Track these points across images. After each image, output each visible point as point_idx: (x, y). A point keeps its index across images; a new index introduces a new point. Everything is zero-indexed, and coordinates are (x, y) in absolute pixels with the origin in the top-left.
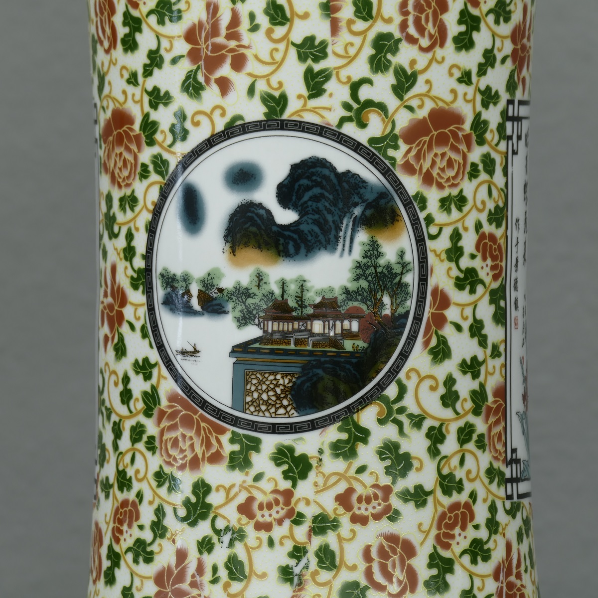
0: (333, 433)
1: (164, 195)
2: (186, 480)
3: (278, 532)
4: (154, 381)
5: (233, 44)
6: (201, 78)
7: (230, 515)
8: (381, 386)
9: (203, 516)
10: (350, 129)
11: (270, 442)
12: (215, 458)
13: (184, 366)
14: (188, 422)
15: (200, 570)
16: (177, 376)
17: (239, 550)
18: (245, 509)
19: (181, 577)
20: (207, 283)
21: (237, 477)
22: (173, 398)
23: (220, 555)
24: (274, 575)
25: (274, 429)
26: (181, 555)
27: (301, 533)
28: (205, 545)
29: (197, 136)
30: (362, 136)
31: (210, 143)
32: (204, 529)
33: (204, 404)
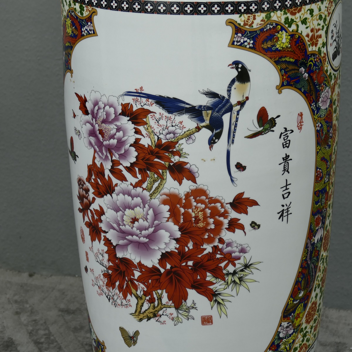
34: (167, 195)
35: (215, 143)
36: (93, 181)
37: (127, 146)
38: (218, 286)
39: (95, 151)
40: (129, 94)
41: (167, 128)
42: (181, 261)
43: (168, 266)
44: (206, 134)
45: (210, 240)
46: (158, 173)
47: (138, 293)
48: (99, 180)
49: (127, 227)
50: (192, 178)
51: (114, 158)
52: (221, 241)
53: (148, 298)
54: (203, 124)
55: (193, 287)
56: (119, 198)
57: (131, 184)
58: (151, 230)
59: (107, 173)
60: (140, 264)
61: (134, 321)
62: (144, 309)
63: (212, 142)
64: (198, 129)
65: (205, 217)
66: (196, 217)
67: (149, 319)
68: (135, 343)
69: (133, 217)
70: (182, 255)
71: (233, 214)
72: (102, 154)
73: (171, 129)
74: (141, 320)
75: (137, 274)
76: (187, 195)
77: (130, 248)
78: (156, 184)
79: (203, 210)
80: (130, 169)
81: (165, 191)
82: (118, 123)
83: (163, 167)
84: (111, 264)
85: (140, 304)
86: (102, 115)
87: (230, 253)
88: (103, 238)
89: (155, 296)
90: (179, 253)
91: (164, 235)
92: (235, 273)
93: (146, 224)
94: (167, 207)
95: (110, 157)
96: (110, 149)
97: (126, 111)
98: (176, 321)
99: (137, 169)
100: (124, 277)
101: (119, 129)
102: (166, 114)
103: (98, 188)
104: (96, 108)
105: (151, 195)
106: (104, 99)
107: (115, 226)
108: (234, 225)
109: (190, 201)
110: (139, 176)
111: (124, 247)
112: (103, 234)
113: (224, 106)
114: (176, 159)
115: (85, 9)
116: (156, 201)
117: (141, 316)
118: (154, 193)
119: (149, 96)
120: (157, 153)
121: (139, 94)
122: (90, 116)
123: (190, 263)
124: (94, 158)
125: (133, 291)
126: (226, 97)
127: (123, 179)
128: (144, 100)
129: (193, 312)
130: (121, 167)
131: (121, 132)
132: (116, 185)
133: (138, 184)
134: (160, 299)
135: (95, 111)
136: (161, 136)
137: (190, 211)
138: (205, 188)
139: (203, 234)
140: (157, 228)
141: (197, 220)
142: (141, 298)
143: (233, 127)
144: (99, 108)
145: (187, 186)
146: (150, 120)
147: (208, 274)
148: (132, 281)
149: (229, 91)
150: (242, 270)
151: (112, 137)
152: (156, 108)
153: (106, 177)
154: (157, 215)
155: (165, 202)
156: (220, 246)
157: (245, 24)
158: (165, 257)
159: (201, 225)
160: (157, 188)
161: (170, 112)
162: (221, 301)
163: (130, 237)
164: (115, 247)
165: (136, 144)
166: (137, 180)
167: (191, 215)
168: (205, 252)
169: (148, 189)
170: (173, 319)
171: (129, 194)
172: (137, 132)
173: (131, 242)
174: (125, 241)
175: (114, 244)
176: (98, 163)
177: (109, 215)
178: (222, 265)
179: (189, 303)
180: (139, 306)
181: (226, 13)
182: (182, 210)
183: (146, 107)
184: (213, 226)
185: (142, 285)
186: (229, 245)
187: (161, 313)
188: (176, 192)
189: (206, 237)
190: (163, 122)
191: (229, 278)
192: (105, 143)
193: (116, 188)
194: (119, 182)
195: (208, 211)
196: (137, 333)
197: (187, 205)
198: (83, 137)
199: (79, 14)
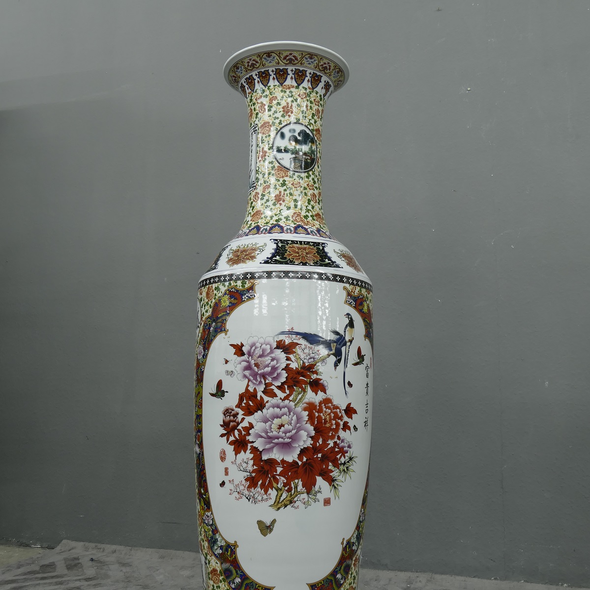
0: (306, 174)
1: (277, 134)
2: (281, 180)
3: (298, 189)
4: (274, 164)
5: (291, 109)
6: (285, 115)
7: (290, 185)
8: (312, 169)
9: (285, 186)
10: (309, 126)
11: (296, 174)
12: (287, 176)
13: (281, 162)
14: (281, 170)
15: (284, 194)
16: (279, 163)
17: (292, 191)
18: (292, 184)
19: (280, 196)
20: (285, 148)
21: (291, 179)
22: (278, 167)
23: (288, 192)
24: (297, 195)
25: (297, 172)
26: (280, 192)
27: (302, 189)
28: (285, 190)
29: (284, 124)
30: (310, 128)
31: (286, 125)
32: (285, 187)
33: (285, 167)
34: (307, 404)
35: (337, 366)
36: (243, 405)
37: (279, 371)
38: (335, 474)
39: (249, 380)
40: (283, 333)
41: (309, 355)
42: (314, 454)
43: (305, 459)
44: (333, 359)
45: (332, 437)
46: (302, 388)
47: (279, 486)
48: (250, 403)
49: (275, 433)
50: (324, 390)
51: (267, 381)
52: (339, 438)
53: (286, 488)
54: (332, 352)
55: (320, 475)
56: (268, 412)
57: (281, 399)
58: (294, 432)
59: (260, 394)
60: (283, 461)
61: (272, 511)
62: (282, 499)
63: (336, 365)
64: (329, 355)
65: (330, 420)
66: (325, 419)
67: (286, 506)
68: (271, 530)
69: (280, 424)
70: (315, 449)
71: (346, 419)
72: (256, 380)
73: (312, 355)
74: (279, 509)
75: (279, 470)
76: (320, 403)
77: (275, 450)
78: (300, 396)
79: (329, 414)
80: (281, 388)
81: (306, 400)
82: (273, 355)
83: (306, 383)
84: (255, 467)
85: (279, 495)
86: (258, 352)
87: (343, 447)
88: (249, 447)
89: (293, 486)
90: (313, 447)
91: (304, 434)
92: (344, 464)
93: (290, 427)
94: (307, 413)
95: (263, 382)
96: (264, 376)
97: (280, 345)
98: (306, 504)
99: (286, 386)
100: (268, 475)
101: (273, 360)
102: (309, 345)
103: (249, 409)
104: (254, 348)
105: (296, 405)
106: (262, 341)
107: (263, 434)
108: (346, 427)
109: (322, 407)
110: (288, 392)
111: (270, 449)
112: (249, 445)
113: (342, 341)
114: (314, 377)
115: (247, 282)
116: (299, 409)
117: (280, 505)
118: (298, 403)
119: (297, 334)
120: (302, 373)
121: (291, 333)
122: (246, 356)
123: (320, 455)
124: (248, 385)
125: (275, 485)
126: (344, 335)
127: (274, 395)
128: (294, 336)
129: (319, 496)
130: (273, 387)
131: (275, 361)
132: (267, 402)
133: (286, 398)
134: (296, 487)
135: (252, 351)
136: (305, 361)
137: (322, 414)
138: (331, 398)
139: (329, 432)
140: (299, 429)
141: (326, 422)
142: (281, 490)
143: (347, 356)
144: (256, 348)
145: (321, 396)
146: (298, 350)
147: (330, 464)
148: (274, 477)
149: (345, 332)
150: (348, 462)
151: (268, 366)
152: (302, 342)
153: (259, 398)
154: (299, 419)
155: (305, 409)
156: (338, 442)
157: (352, 292)
158: (303, 451)
159: (328, 425)
160: (301, 399)
161: (311, 344)
162: (336, 486)
163: (276, 441)
164: (261, 452)
165: (287, 368)
166: (285, 395)
167: (322, 418)
168: (329, 446)
169: (294, 401)
170: (304, 503)
171: (278, 407)
172: (288, 359)
173: (277, 444)
174: (272, 444)
175: (261, 450)
176: (251, 389)
177: (259, 427)
178: (338, 457)
179: (317, 488)
180: (278, 497)
181: (343, 282)
182: (317, 414)
183: (295, 341)
184: (334, 427)
185: (283, 478)
186: (343, 441)
187: (296, 499)
188: (313, 400)
189: (330, 434)
190: (306, 351)
191: (342, 467)
192: (259, 372)
193: (267, 404)
194: (269, 399)
195: (332, 415)
196: (274, 521)
197: (320, 411)
198: (236, 374)
199: (241, 288)
